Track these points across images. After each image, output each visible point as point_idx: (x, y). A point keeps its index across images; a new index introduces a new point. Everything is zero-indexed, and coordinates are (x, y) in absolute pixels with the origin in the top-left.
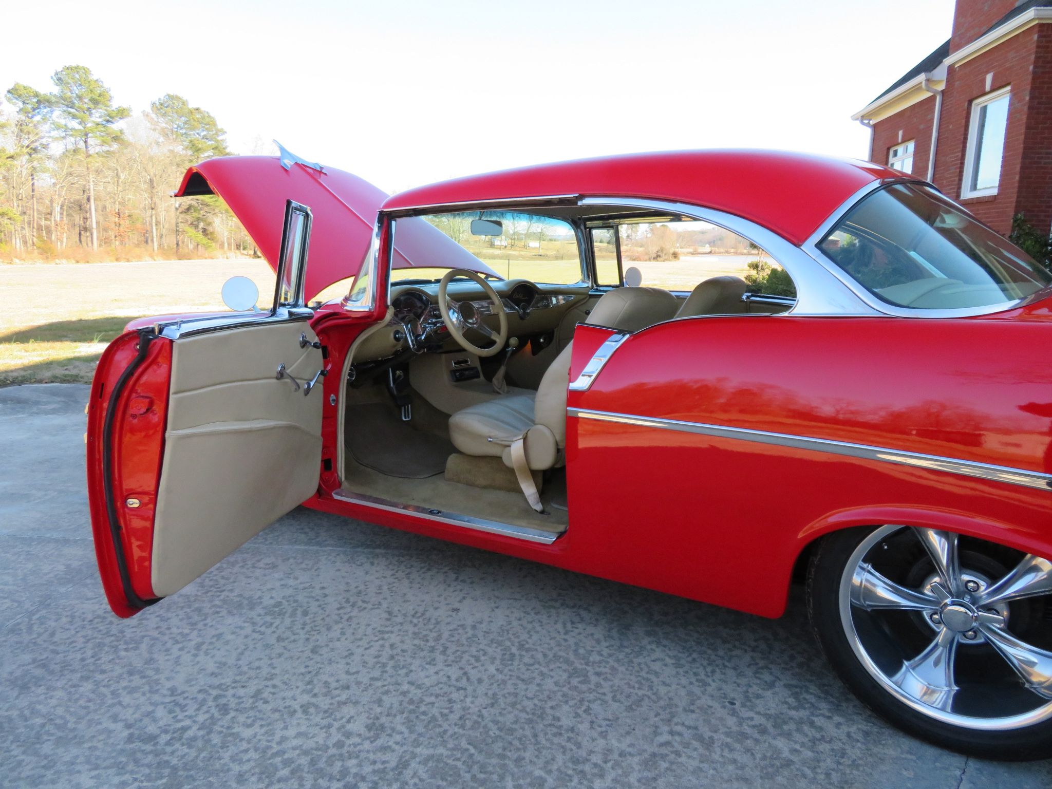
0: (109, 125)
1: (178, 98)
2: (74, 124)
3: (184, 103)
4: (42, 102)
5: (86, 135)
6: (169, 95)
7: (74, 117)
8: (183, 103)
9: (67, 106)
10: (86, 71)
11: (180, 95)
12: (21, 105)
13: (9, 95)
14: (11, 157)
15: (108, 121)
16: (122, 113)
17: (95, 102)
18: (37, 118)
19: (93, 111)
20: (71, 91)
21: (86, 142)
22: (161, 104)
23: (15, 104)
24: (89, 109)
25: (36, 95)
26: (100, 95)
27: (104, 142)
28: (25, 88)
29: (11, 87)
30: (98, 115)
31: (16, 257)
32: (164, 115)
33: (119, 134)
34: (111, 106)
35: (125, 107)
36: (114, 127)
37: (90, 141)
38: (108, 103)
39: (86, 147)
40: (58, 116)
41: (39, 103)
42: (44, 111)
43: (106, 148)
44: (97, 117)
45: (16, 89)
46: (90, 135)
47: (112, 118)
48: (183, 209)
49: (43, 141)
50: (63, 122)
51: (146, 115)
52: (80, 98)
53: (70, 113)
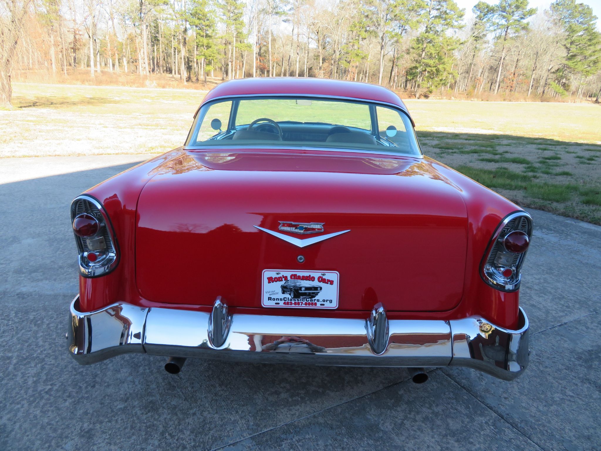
0: (522, 20)
2: (503, 22)
4: (491, 10)
5: (508, 28)
7: (504, 17)
9: (502, 11)
12: (479, 13)
13: (475, 9)
14: (462, 43)
15: (522, 18)
16: (531, 12)
17: (517, 7)
18: (485, 20)
19: (515, 13)
20: (506, 2)
21: (506, 32)
22: (557, 4)
23: (476, 13)
24: (513, 12)
25: (488, 7)
26: (522, 3)
27: (516, 31)
28: (483, 4)
29: (476, 3)
30: (517, 15)
31: (453, 96)
32: (556, 11)
33: (526, 25)
34: (526, 9)
35: (534, 8)
36: (525, 21)
37: (509, 31)
38: (525, 7)
39: (506, 35)
40: (496, 18)
41: (488, 11)
42: (490, 16)
43: (516, 34)
44: (516, 17)
45: (478, 5)
46: (510, 27)
47: (525, 16)
48: (553, 70)
49: (485, 33)
50: (497, 21)
51: (546, 12)
52: (510, 5)
53: (502, 15)
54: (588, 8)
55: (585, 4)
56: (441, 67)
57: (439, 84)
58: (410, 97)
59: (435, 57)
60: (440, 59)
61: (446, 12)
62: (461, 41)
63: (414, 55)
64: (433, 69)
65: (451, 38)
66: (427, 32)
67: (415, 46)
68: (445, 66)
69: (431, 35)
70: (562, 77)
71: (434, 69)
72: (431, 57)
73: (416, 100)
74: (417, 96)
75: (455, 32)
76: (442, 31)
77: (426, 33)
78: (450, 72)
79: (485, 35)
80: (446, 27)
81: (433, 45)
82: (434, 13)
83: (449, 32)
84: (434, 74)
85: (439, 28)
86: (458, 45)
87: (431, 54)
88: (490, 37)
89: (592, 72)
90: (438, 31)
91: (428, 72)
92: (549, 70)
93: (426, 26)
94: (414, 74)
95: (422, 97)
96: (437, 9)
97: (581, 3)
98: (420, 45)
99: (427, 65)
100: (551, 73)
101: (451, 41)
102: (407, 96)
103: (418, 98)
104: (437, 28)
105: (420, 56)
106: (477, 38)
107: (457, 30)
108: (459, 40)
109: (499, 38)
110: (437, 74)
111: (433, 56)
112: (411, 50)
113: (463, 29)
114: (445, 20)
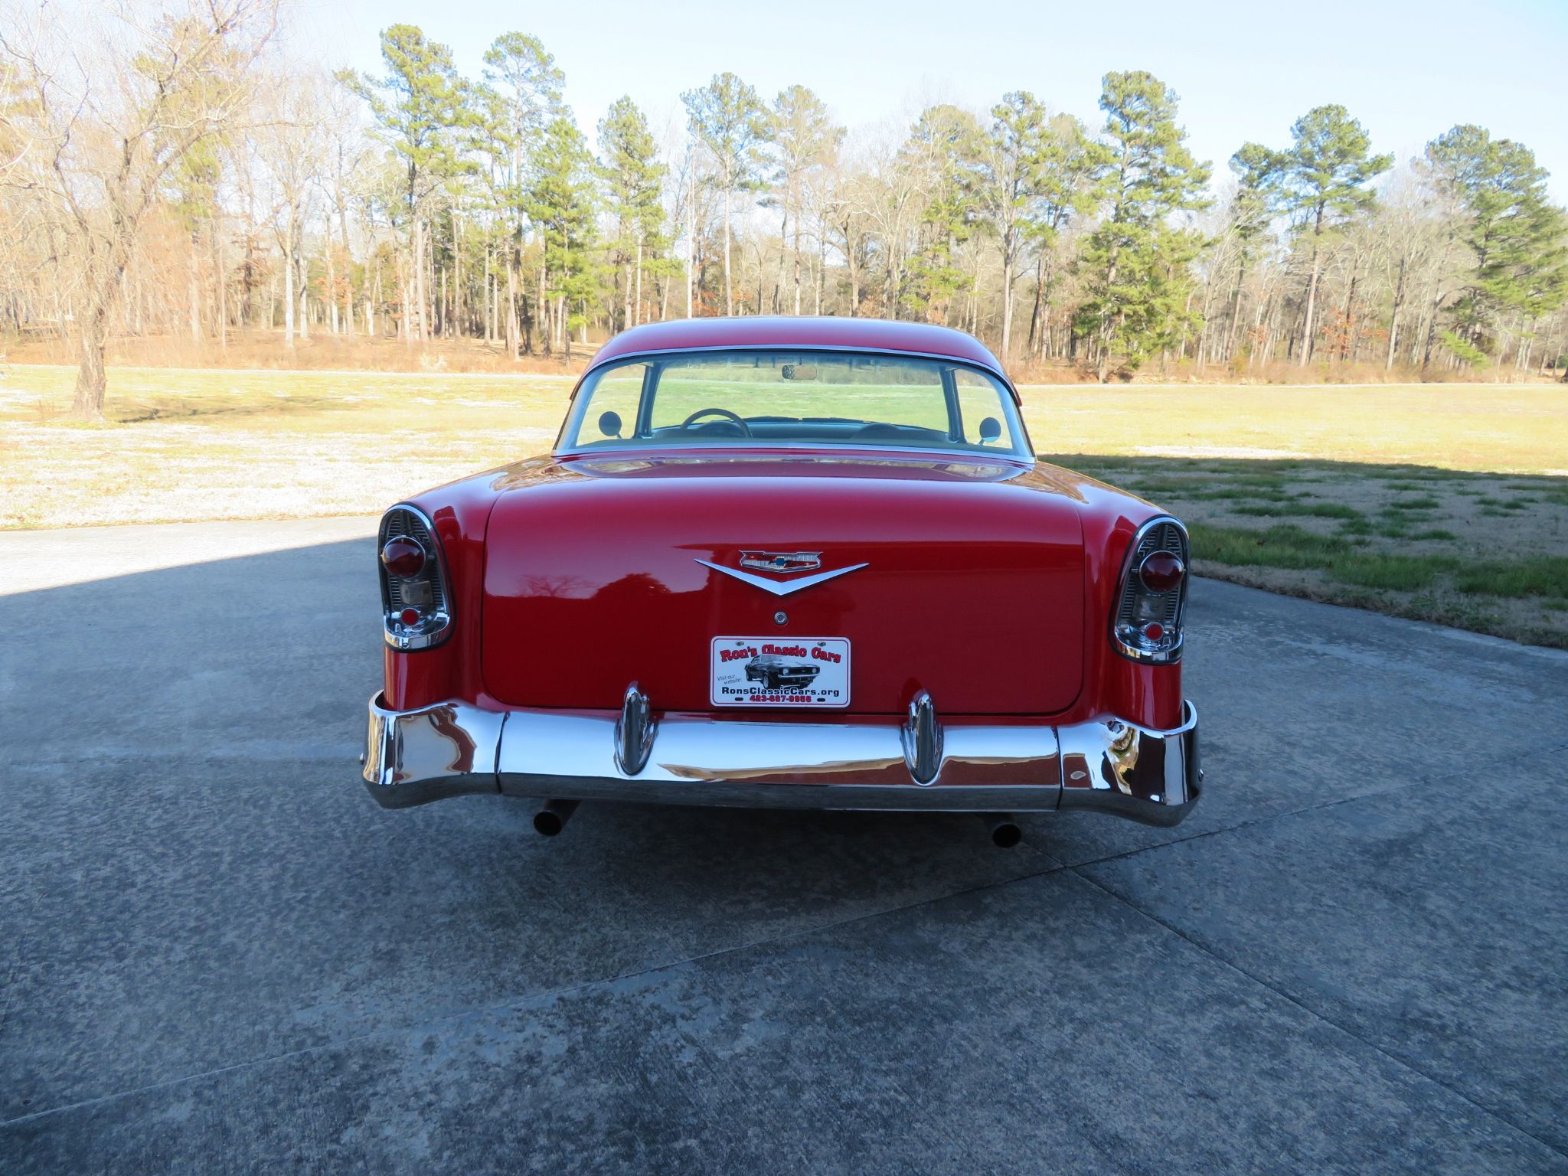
0: (1358, 185)
1: (1472, 130)
2: (1310, 190)
3: (1482, 136)
4: (1276, 163)
5: (1322, 204)
6: (1457, 128)
7: (1310, 179)
8: (1480, 136)
9: (1304, 165)
10: (1340, 111)
11: (1476, 124)
12: (1246, 171)
13: (1235, 160)
14: (1208, 245)
15: (1356, 180)
16: (1378, 165)
17: (1342, 154)
18: (1262, 187)
19: (1338, 168)
20: (1313, 143)
21: (1320, 213)
22: (1442, 144)
23: (1239, 172)
24: (1332, 166)
25: (1267, 155)
26: (1351, 144)
27: (1345, 210)
28: (1255, 148)
29: (1237, 149)
30: (1343, 173)
31: (1194, 374)
32: (1443, 159)
33: (1368, 197)
34: (1365, 157)
35: (1385, 154)
36: (1364, 187)
37: (1325, 211)
38: (1361, 153)
39: (1319, 220)
40: (1290, 181)
41: (1269, 166)
42: (1273, 176)
43: (1346, 219)
44: (1341, 176)
45: (1244, 151)
46: (1327, 202)
47: (1362, 173)
48: (1448, 303)
49: (1264, 217)
50: (1294, 188)
51: (1415, 163)
52: (1323, 151)
53: (1305, 174)
54: (1523, 151)
55: (1513, 141)
56: (1158, 303)
57: (1155, 345)
58: (1082, 378)
59: (1142, 280)
60: (1155, 283)
61: (1162, 170)
62: (1207, 239)
63: (1089, 276)
64: (1137, 307)
65: (1179, 234)
66: (1118, 219)
67: (1090, 253)
68: (1168, 301)
69: (1128, 227)
70: (1472, 320)
71: (1141, 309)
72: (1131, 279)
73: (1100, 385)
74: (1102, 375)
75: (1189, 217)
76: (1157, 216)
77: (1116, 221)
78: (1183, 315)
79: (1265, 224)
80: (1166, 207)
81: (1136, 252)
82: (1134, 174)
83: (1174, 219)
84: (1143, 320)
85: (1148, 210)
86: (1198, 249)
87: (1132, 272)
88: (1279, 226)
89: (1548, 304)
90: (1146, 217)
91: (1127, 316)
92: (1436, 304)
93: (1114, 204)
94: (1091, 322)
95: (1115, 378)
96: (1142, 166)
97: (1502, 138)
98: (1101, 252)
99: (1124, 300)
100: (1443, 310)
101: (1180, 239)
102: (1075, 377)
103: (1105, 382)
104: (1143, 210)
105: (1104, 277)
106: (1246, 232)
107: (1193, 213)
108: (1200, 238)
109: (1303, 227)
110: (1150, 321)
111: (1138, 276)
112: (1081, 264)
113: (1209, 210)
114: (1162, 189)
